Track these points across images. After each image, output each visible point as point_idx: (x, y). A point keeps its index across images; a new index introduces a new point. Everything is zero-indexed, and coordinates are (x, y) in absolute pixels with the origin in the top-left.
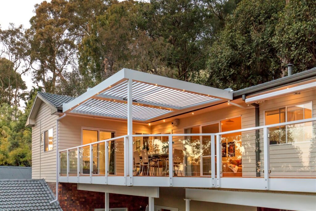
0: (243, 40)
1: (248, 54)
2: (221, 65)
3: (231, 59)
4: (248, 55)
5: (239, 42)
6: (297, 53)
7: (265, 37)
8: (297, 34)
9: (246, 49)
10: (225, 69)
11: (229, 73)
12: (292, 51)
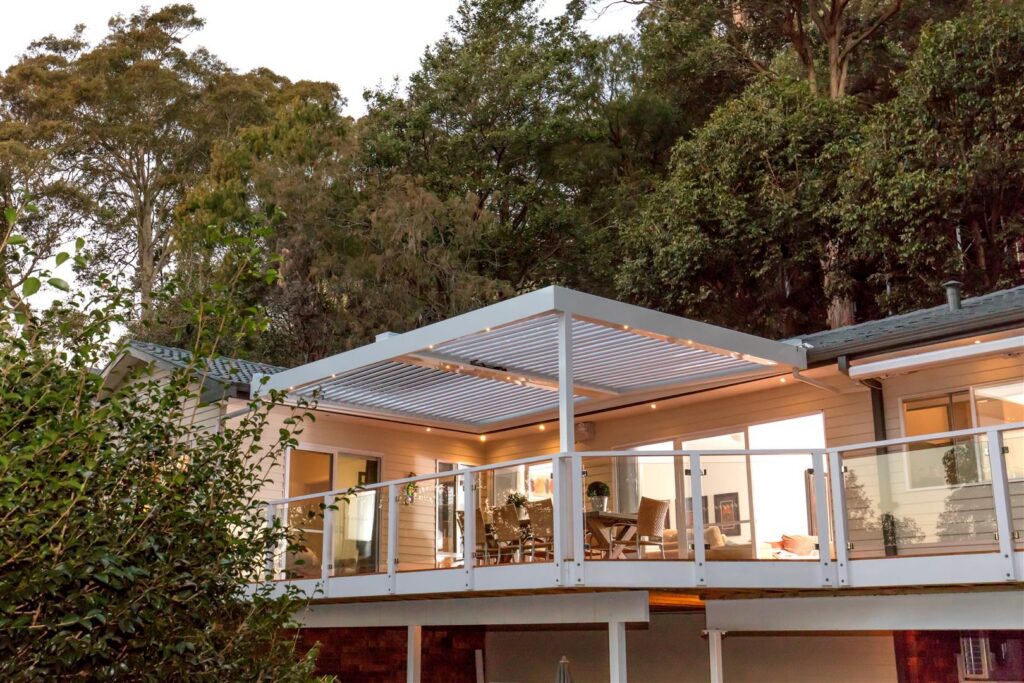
0: (739, 209)
1: (756, 247)
2: (667, 276)
3: (701, 260)
4: (757, 251)
5: (728, 215)
6: (919, 251)
7: (805, 203)
8: (916, 199)
9: (749, 232)
10: (679, 288)
11: (692, 298)
12: (901, 243)
